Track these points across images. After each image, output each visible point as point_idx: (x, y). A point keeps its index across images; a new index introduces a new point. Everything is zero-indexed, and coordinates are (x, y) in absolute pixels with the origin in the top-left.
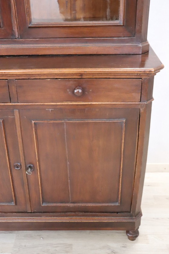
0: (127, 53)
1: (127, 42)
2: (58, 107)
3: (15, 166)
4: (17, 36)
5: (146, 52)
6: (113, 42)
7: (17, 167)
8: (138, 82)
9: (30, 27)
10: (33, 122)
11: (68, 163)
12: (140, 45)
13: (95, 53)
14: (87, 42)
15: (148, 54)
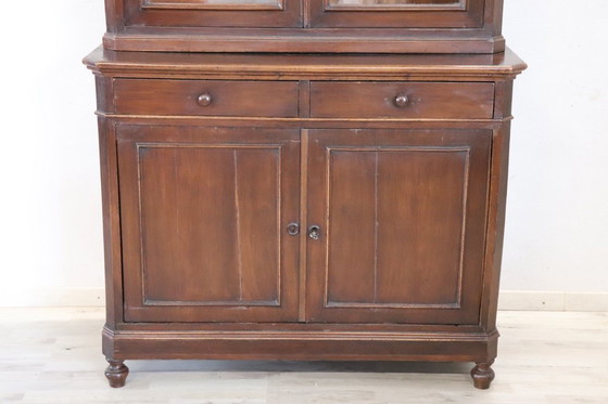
0: (472, 51)
1: (472, 36)
2: (369, 125)
3: (288, 229)
4: (306, 23)
5: (499, 52)
6: (450, 34)
7: (293, 231)
8: (490, 88)
9: (327, 11)
10: (329, 149)
11: (377, 223)
12: (492, 40)
13: (423, 51)
14: (411, 34)
15: (503, 55)
